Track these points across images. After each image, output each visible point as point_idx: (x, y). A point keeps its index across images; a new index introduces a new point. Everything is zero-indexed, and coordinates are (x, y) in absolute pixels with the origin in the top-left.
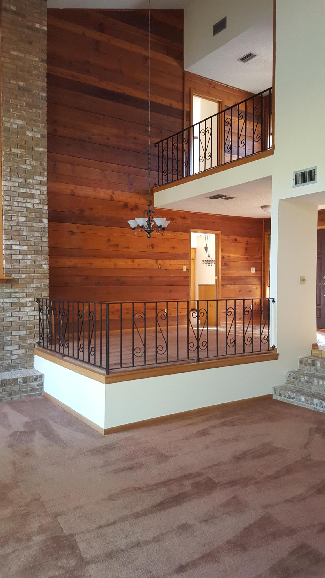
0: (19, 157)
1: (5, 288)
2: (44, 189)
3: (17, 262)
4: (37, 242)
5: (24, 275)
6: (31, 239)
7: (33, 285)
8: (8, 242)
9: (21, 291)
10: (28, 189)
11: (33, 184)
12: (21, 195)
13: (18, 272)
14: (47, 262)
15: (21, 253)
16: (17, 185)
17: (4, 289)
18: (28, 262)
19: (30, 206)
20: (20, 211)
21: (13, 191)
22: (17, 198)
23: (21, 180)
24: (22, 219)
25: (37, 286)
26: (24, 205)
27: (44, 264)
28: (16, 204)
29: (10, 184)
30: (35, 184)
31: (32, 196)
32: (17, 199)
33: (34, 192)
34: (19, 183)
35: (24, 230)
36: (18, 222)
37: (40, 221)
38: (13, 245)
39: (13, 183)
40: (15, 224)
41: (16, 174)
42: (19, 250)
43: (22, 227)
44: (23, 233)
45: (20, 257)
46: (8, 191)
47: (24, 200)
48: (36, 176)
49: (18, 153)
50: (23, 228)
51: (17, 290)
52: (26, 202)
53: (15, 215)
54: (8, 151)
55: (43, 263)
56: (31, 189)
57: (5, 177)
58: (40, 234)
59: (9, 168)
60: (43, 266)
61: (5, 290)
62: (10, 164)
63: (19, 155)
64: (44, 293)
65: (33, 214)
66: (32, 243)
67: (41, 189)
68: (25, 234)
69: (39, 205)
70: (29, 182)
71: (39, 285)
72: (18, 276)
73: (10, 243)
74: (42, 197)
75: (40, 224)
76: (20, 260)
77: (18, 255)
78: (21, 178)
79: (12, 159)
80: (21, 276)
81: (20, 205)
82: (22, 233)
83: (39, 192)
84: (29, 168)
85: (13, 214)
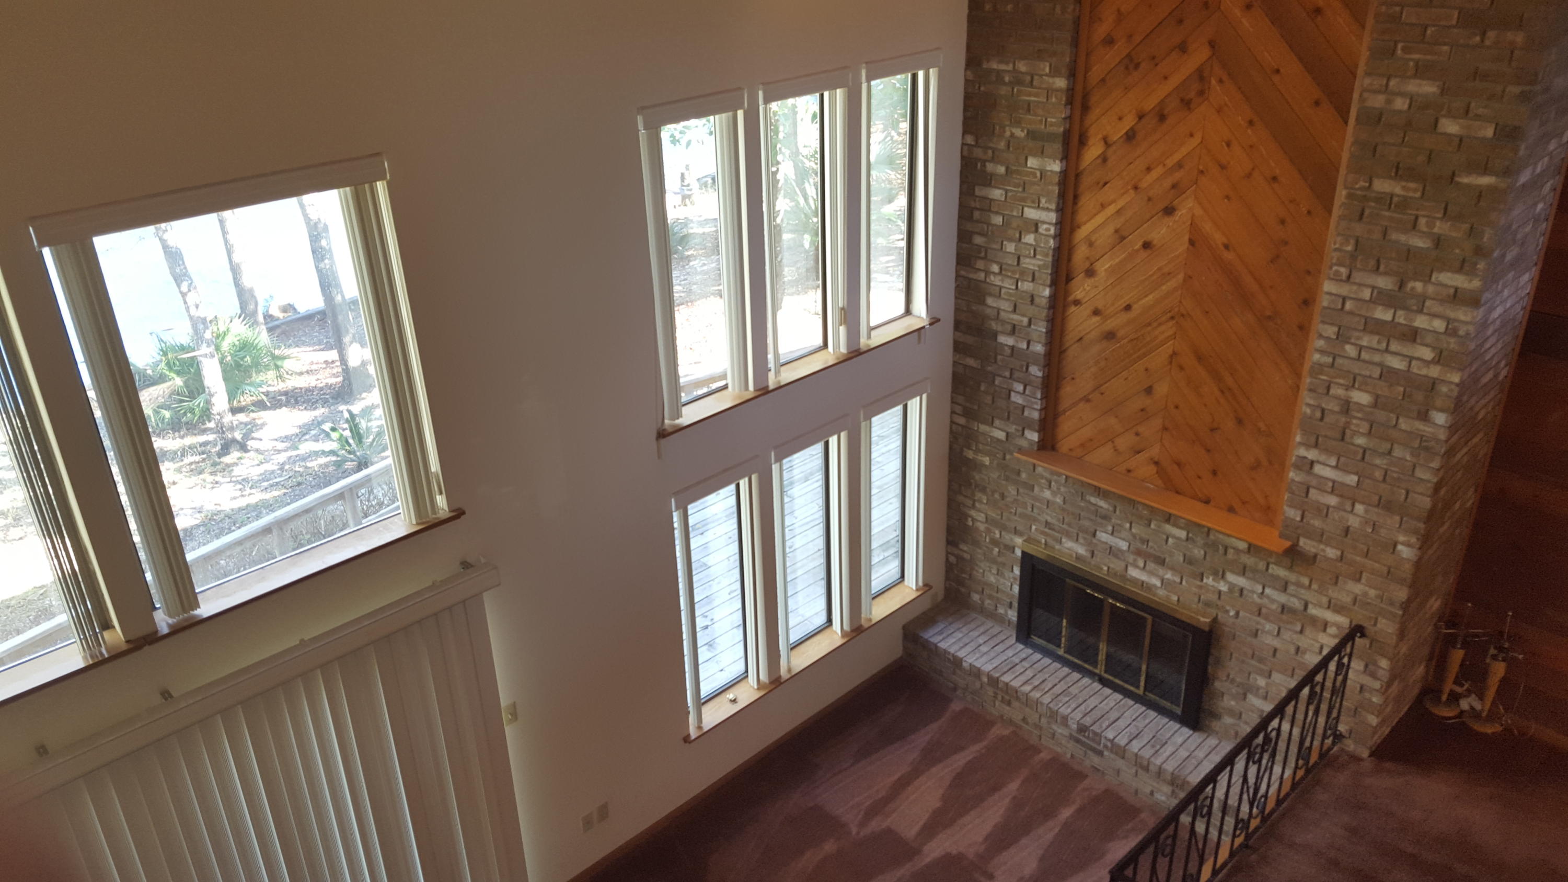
0: (1393, 206)
1: (1273, 563)
2: (1462, 318)
3: (1324, 511)
4: (1395, 475)
5: (1334, 551)
6: (1378, 461)
7: (1358, 588)
8: (1302, 452)
9: (1315, 586)
10: (1400, 313)
11: (1423, 298)
12: (1373, 326)
13: (1321, 537)
14: (1415, 540)
15: (1335, 488)
16: (1366, 294)
17: (1271, 566)
18: (1354, 522)
19: (1397, 363)
20: (1360, 375)
21: (1351, 313)
22: (1357, 334)
23: (1385, 283)
24: (1362, 398)
25: (1365, 594)
26: (1377, 358)
27: (1403, 544)
28: (1350, 350)
29: (1344, 290)
30: (1433, 299)
31: (1412, 335)
32: (1359, 338)
33: (1421, 322)
34: (1376, 291)
35: (1361, 430)
36: (1347, 407)
37: (1424, 416)
38: (1318, 462)
39: (1355, 288)
40: (1337, 409)
41: (1372, 263)
42: (1334, 482)
43: (1355, 421)
44: (1355, 438)
45: (1333, 500)
46: (1334, 309)
47: (1379, 342)
48: (1441, 270)
49: (1392, 196)
50: (1357, 425)
51: (1306, 581)
52: (1387, 350)
53: (1341, 381)
54: (1361, 189)
55: (1401, 538)
56: (1412, 311)
57: (1335, 268)
58: (1412, 454)
59: (1352, 242)
60: (1400, 547)
61: (1273, 569)
62: (1359, 229)
63: (1395, 199)
64: (1384, 621)
65: (1402, 389)
66: (1378, 474)
67: (1452, 315)
68: (1360, 441)
69: (1432, 366)
70: (1413, 289)
71: (1372, 593)
72: (1314, 547)
73: (1312, 454)
74: (1448, 343)
75: (1420, 426)
76: (1331, 510)
77: (1326, 492)
78: (1386, 274)
79: (1367, 212)
80: (1324, 551)
81: (1364, 355)
82: (1352, 437)
83: (1439, 325)
84: (1419, 243)
85: (1335, 378)
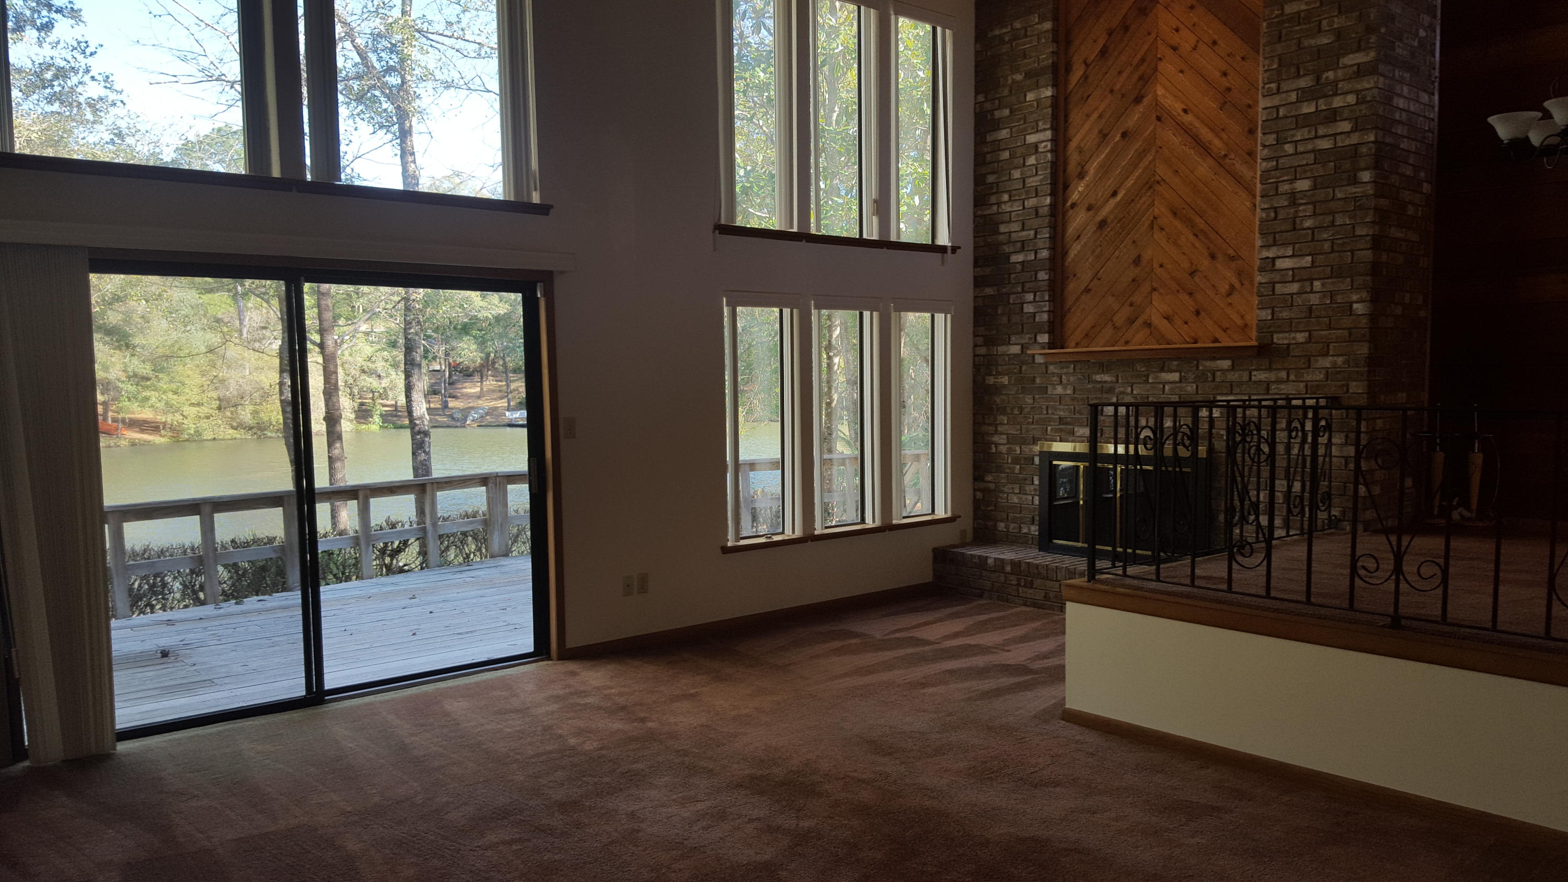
0: (1301, 20)
1: (1254, 370)
2: (1367, 86)
3: (1289, 301)
4: (1340, 242)
5: (1303, 334)
6: (1325, 236)
7: (1326, 362)
8: (1265, 254)
9: (1292, 377)
10: (1321, 101)
11: (1336, 82)
12: (1303, 121)
13: (1290, 325)
14: (1366, 294)
15: (1296, 275)
16: (1293, 97)
17: (1253, 373)
18: (1314, 299)
19: (1325, 144)
20: (1299, 166)
21: (1286, 117)
22: (1291, 133)
23: (1304, 82)
24: (1303, 185)
25: (1334, 365)
26: (1310, 147)
27: (1357, 302)
28: (1289, 148)
29: (1276, 101)
30: (1344, 80)
31: (1333, 116)
32: (1293, 136)
33: (1337, 102)
34: (1299, 92)
35: (1307, 214)
36: (1293, 197)
37: (1355, 181)
38: (1279, 257)
39: (1284, 95)
40: (1286, 203)
41: (1293, 70)
42: (1293, 269)
43: (1301, 208)
44: (1304, 222)
45: (1294, 287)
46: (1271, 120)
47: (1309, 132)
48: (1344, 55)
49: (1299, 13)
50: (1304, 210)
51: (1283, 374)
52: (1316, 137)
53: (1286, 178)
54: (1277, 16)
55: (1355, 297)
56: (1330, 96)
57: (1267, 86)
58: (1350, 218)
59: (1276, 60)
60: (1355, 306)
61: (1255, 376)
62: (1279, 48)
63: (1302, 14)
64: (1354, 383)
65: (1333, 164)
66: (1327, 246)
67: (1359, 87)
68: (1308, 223)
69: (1352, 134)
70: (1327, 78)
71: (1340, 360)
72: (1286, 338)
73: (1271, 253)
74: (1360, 111)
75: (1352, 189)
76: (1294, 296)
77: (1288, 282)
78: (1305, 75)
79: (1284, 32)
80: (1294, 338)
81: (1301, 148)
82: (1301, 223)
83: (1351, 99)
84: (1325, 40)
85: (1281, 177)
